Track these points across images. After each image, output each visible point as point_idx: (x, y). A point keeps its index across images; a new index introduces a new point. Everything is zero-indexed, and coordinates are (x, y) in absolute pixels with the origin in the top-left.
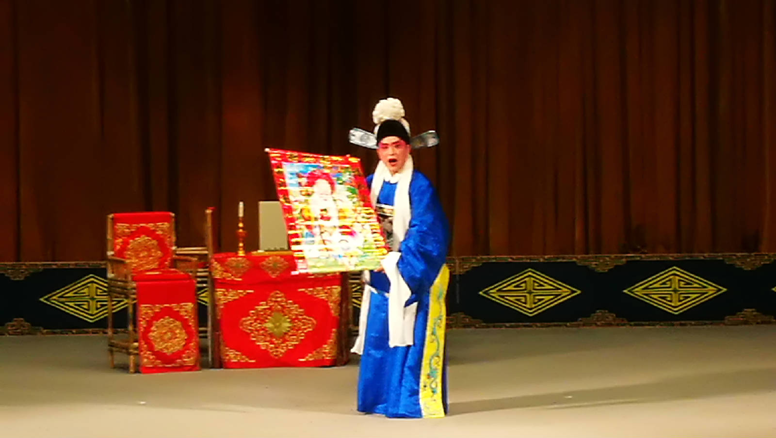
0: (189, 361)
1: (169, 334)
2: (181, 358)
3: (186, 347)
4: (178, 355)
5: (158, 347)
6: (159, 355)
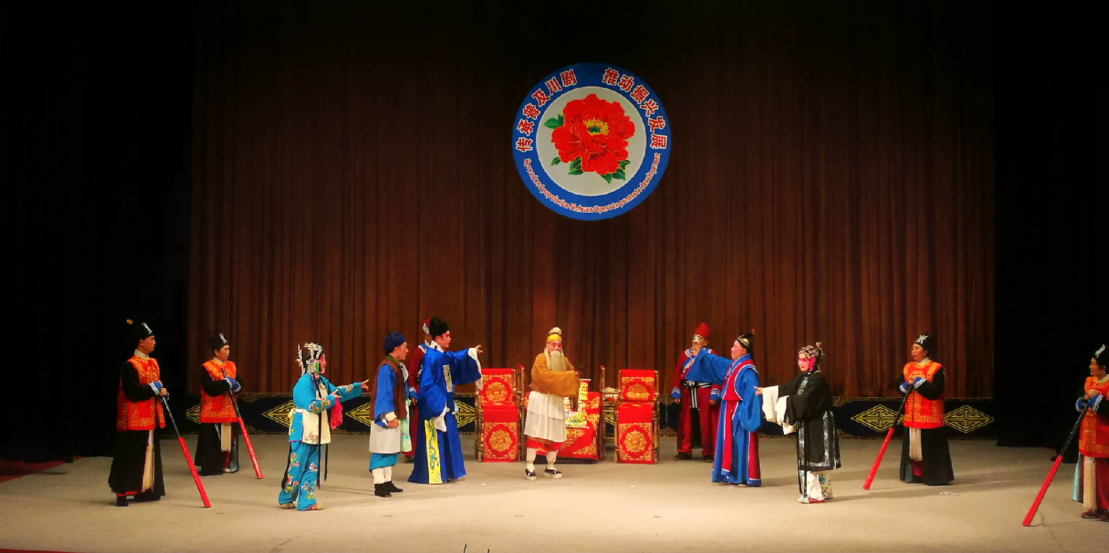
0: (512, 456)
1: (502, 441)
2: (507, 454)
3: (511, 447)
4: (506, 452)
5: (495, 447)
6: (495, 452)
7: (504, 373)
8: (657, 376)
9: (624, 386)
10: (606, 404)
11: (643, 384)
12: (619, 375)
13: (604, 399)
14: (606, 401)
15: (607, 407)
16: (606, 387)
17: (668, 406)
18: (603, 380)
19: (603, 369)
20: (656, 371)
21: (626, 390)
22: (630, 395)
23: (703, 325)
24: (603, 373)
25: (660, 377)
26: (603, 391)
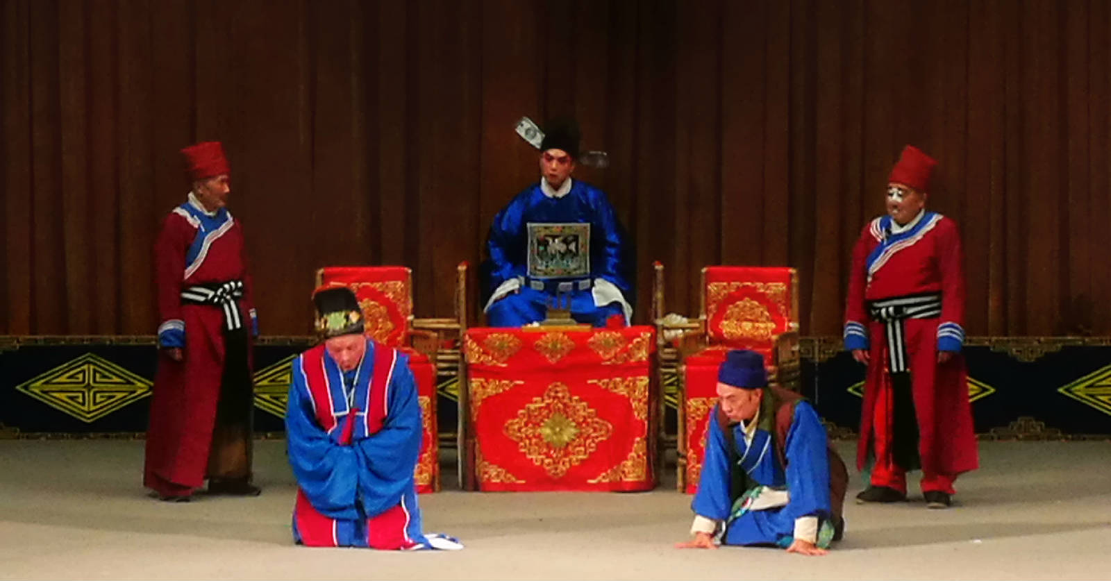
0: (420, 478)
7: (383, 278)
8: (795, 281)
9: (713, 307)
10: (666, 354)
11: (762, 298)
12: (703, 278)
13: (660, 342)
14: (666, 347)
15: (669, 363)
16: (664, 315)
17: (819, 364)
18: (659, 295)
19: (659, 267)
20: (792, 271)
21: (720, 315)
22: (729, 328)
23: (909, 157)
24: (660, 276)
25: (801, 286)
26: (659, 322)
